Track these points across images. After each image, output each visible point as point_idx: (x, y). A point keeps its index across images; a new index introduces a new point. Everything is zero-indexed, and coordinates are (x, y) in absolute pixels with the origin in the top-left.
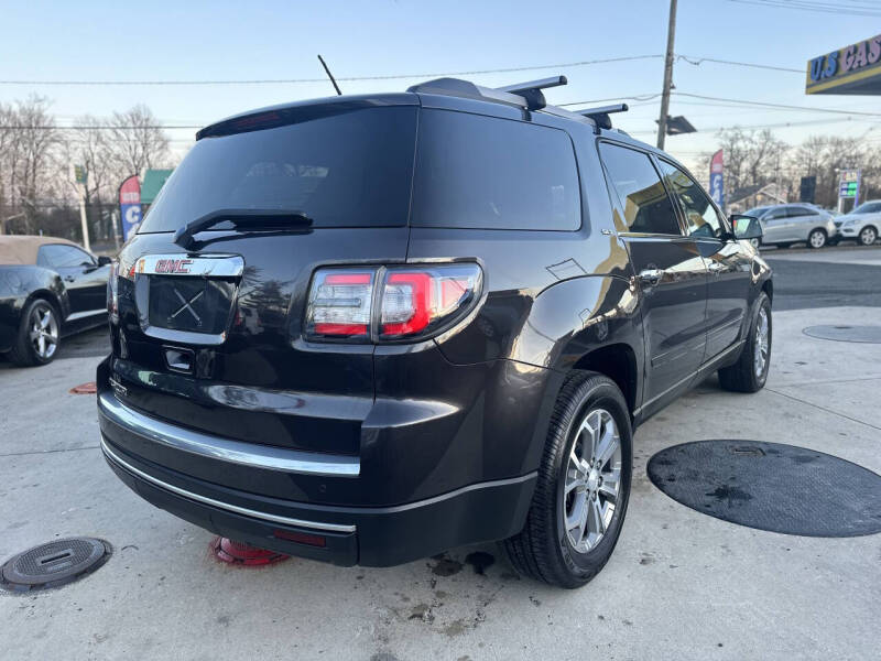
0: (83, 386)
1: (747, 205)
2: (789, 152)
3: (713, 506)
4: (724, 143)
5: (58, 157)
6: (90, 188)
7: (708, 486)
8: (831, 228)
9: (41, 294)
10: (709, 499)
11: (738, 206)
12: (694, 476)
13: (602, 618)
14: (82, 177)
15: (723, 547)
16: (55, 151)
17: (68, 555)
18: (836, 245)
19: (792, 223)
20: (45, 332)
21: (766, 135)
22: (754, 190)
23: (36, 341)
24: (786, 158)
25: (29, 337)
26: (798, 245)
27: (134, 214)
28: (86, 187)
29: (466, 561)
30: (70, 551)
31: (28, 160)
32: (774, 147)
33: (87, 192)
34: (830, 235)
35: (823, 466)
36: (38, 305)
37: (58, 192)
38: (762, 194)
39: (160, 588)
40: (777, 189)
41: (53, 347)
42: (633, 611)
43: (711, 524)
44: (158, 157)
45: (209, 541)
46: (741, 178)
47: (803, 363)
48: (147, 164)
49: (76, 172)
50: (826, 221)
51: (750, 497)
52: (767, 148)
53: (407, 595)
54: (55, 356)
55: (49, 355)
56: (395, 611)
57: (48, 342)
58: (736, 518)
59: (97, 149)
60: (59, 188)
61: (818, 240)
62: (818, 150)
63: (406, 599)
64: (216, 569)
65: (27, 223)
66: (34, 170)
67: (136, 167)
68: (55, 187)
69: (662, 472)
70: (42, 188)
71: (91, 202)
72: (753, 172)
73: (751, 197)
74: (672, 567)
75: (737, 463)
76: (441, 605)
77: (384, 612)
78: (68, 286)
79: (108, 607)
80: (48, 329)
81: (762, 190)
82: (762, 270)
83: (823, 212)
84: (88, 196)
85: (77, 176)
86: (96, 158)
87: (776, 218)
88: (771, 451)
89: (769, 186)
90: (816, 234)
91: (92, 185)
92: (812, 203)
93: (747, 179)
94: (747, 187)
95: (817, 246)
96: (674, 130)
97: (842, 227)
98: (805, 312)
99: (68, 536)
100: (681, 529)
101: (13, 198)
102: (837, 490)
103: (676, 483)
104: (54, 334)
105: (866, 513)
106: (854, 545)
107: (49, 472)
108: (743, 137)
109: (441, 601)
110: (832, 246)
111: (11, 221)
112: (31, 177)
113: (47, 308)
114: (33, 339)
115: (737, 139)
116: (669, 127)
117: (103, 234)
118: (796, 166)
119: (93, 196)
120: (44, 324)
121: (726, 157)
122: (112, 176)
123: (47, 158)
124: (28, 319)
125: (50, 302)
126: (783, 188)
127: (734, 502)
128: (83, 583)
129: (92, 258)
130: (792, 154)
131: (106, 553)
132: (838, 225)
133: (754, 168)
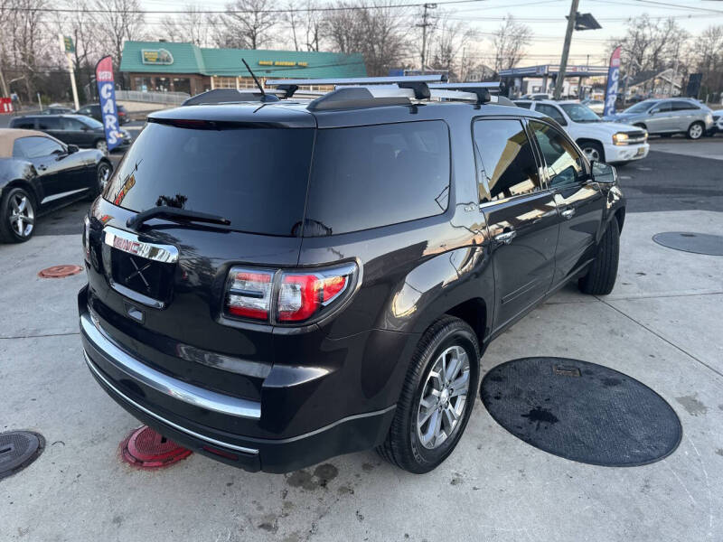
0: (49, 270)
1: (645, 87)
2: (688, 40)
3: (524, 428)
4: (631, 29)
5: (52, 26)
6: (79, 56)
7: (525, 406)
8: (709, 120)
9: (17, 183)
10: (522, 420)
11: (637, 89)
12: (517, 395)
13: (407, 536)
14: (71, 47)
15: (520, 471)
16: (48, 19)
17: (10, 449)
18: (711, 136)
19: (676, 116)
20: (22, 215)
21: (671, 23)
22: (652, 74)
23: (15, 223)
24: (685, 46)
25: (8, 221)
26: (679, 135)
27: (108, 91)
28: (76, 54)
29: (315, 473)
30: (11, 446)
31: (26, 27)
32: (676, 35)
33: (77, 59)
34: (707, 127)
35: (624, 391)
36: (14, 193)
37: (53, 56)
38: (660, 78)
39: (75, 485)
40: (673, 75)
41: (30, 227)
42: (433, 531)
43: (518, 447)
44: (136, 29)
45: (120, 441)
46: (644, 62)
47: (643, 274)
48: (126, 34)
49: (65, 42)
50: (705, 115)
51: (556, 420)
52: (669, 36)
53: (262, 504)
54: (32, 234)
55: (27, 234)
56: (250, 519)
57: (25, 223)
58: (539, 442)
59: (85, 19)
60: (54, 54)
61: (696, 132)
62: (715, 39)
63: (261, 508)
64: (121, 469)
65: (27, 85)
66: (31, 38)
67: (118, 36)
68: (50, 52)
69: (493, 389)
70: (40, 53)
71: (81, 67)
72: (655, 58)
73: (651, 81)
74: (475, 489)
75: (556, 382)
76: (287, 515)
77: (241, 519)
78: (41, 173)
79: (33, 501)
80: (25, 212)
81: (660, 75)
82: (616, 198)
83: (704, 107)
84: (78, 62)
85: (66, 46)
86: (83, 27)
87: (662, 111)
88: (588, 372)
89: (668, 71)
90: (695, 127)
91: (81, 52)
92: (696, 98)
93: (648, 63)
94: (648, 71)
95: (694, 137)
96: (581, 26)
97: (720, 121)
98: (662, 214)
99: (15, 428)
100: (492, 450)
101: (16, 61)
102: (629, 416)
103: (500, 401)
104: (31, 216)
105: (645, 443)
106: (626, 475)
107: (10, 359)
108: (649, 25)
109: (287, 512)
110: (707, 136)
111: (16, 82)
112: (29, 43)
113: (24, 195)
114: (12, 222)
115: (645, 26)
116: (577, 24)
117: (92, 96)
118: (693, 53)
119: (82, 62)
120: (21, 208)
121: (631, 43)
122: (98, 44)
123: (41, 27)
124: (7, 206)
125: (26, 190)
126: (678, 74)
127: (541, 424)
128: (18, 476)
129: (62, 146)
130: (691, 42)
131: (39, 448)
132: (715, 118)
133: (655, 54)
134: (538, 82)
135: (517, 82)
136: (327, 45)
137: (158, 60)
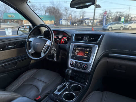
34: (124, 28)
90: (121, 28)
97: (126, 26)
134: (88, 21)
135: (84, 21)
136: (47, 14)
137: (11, 17)
